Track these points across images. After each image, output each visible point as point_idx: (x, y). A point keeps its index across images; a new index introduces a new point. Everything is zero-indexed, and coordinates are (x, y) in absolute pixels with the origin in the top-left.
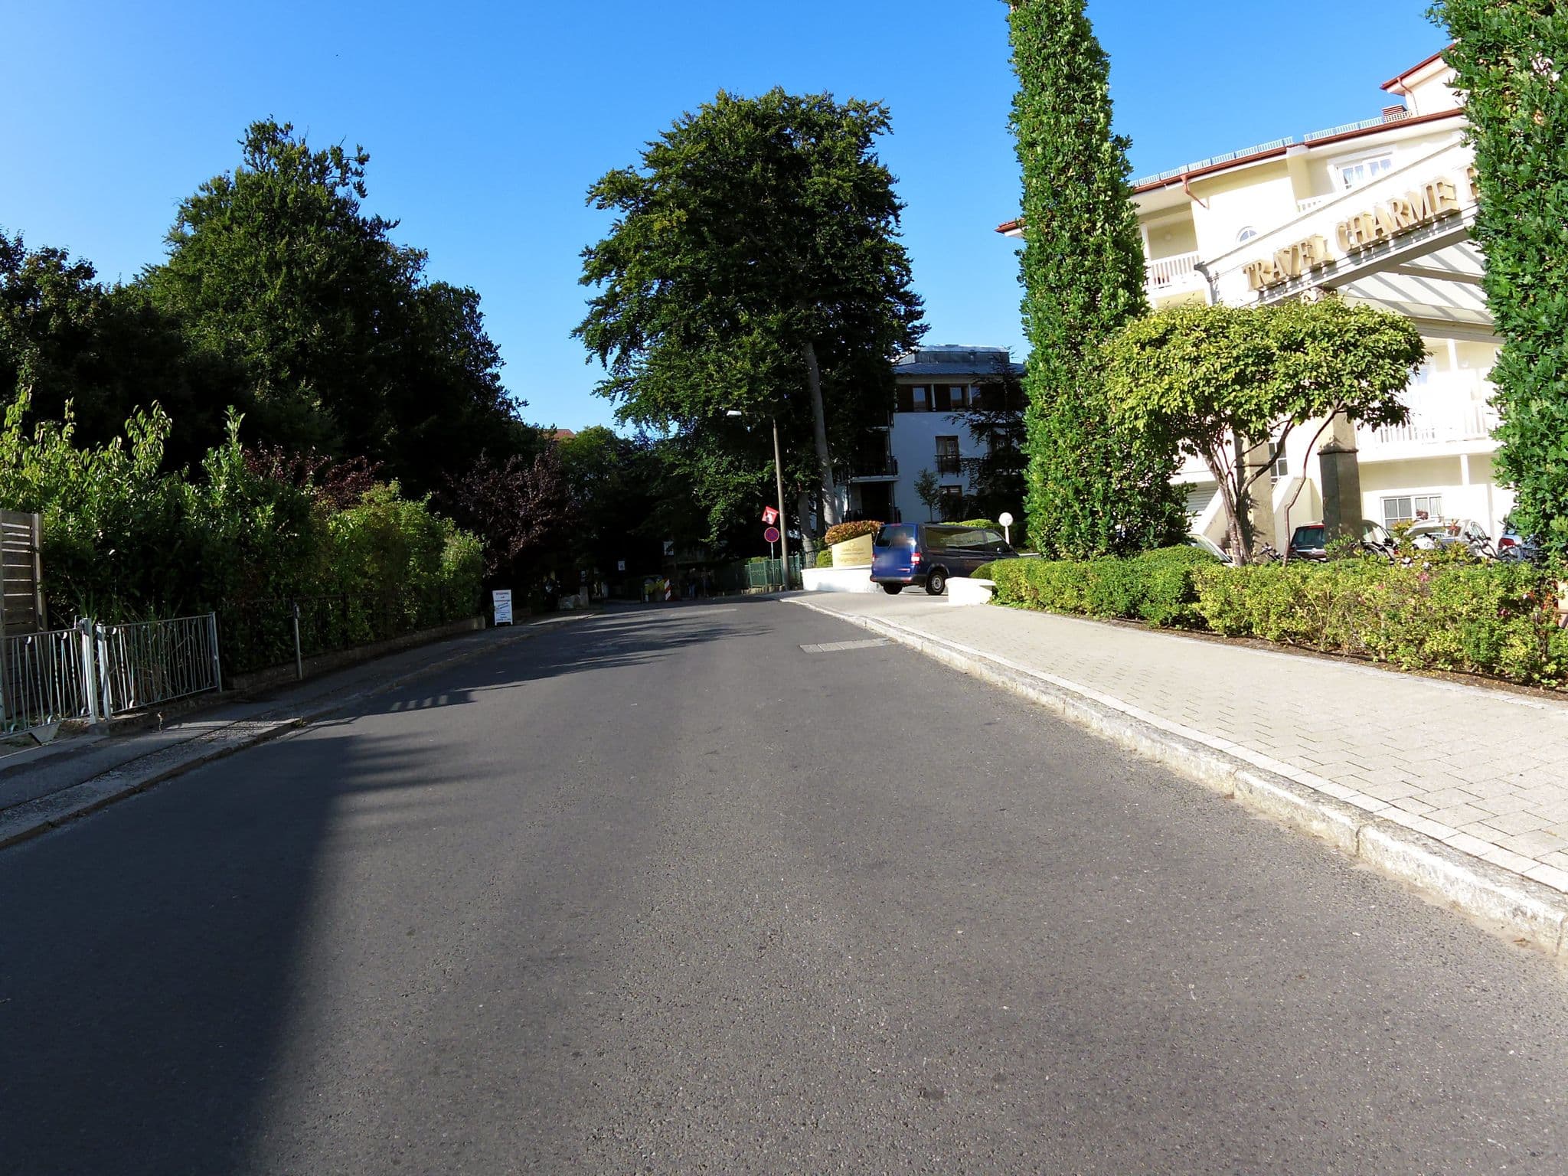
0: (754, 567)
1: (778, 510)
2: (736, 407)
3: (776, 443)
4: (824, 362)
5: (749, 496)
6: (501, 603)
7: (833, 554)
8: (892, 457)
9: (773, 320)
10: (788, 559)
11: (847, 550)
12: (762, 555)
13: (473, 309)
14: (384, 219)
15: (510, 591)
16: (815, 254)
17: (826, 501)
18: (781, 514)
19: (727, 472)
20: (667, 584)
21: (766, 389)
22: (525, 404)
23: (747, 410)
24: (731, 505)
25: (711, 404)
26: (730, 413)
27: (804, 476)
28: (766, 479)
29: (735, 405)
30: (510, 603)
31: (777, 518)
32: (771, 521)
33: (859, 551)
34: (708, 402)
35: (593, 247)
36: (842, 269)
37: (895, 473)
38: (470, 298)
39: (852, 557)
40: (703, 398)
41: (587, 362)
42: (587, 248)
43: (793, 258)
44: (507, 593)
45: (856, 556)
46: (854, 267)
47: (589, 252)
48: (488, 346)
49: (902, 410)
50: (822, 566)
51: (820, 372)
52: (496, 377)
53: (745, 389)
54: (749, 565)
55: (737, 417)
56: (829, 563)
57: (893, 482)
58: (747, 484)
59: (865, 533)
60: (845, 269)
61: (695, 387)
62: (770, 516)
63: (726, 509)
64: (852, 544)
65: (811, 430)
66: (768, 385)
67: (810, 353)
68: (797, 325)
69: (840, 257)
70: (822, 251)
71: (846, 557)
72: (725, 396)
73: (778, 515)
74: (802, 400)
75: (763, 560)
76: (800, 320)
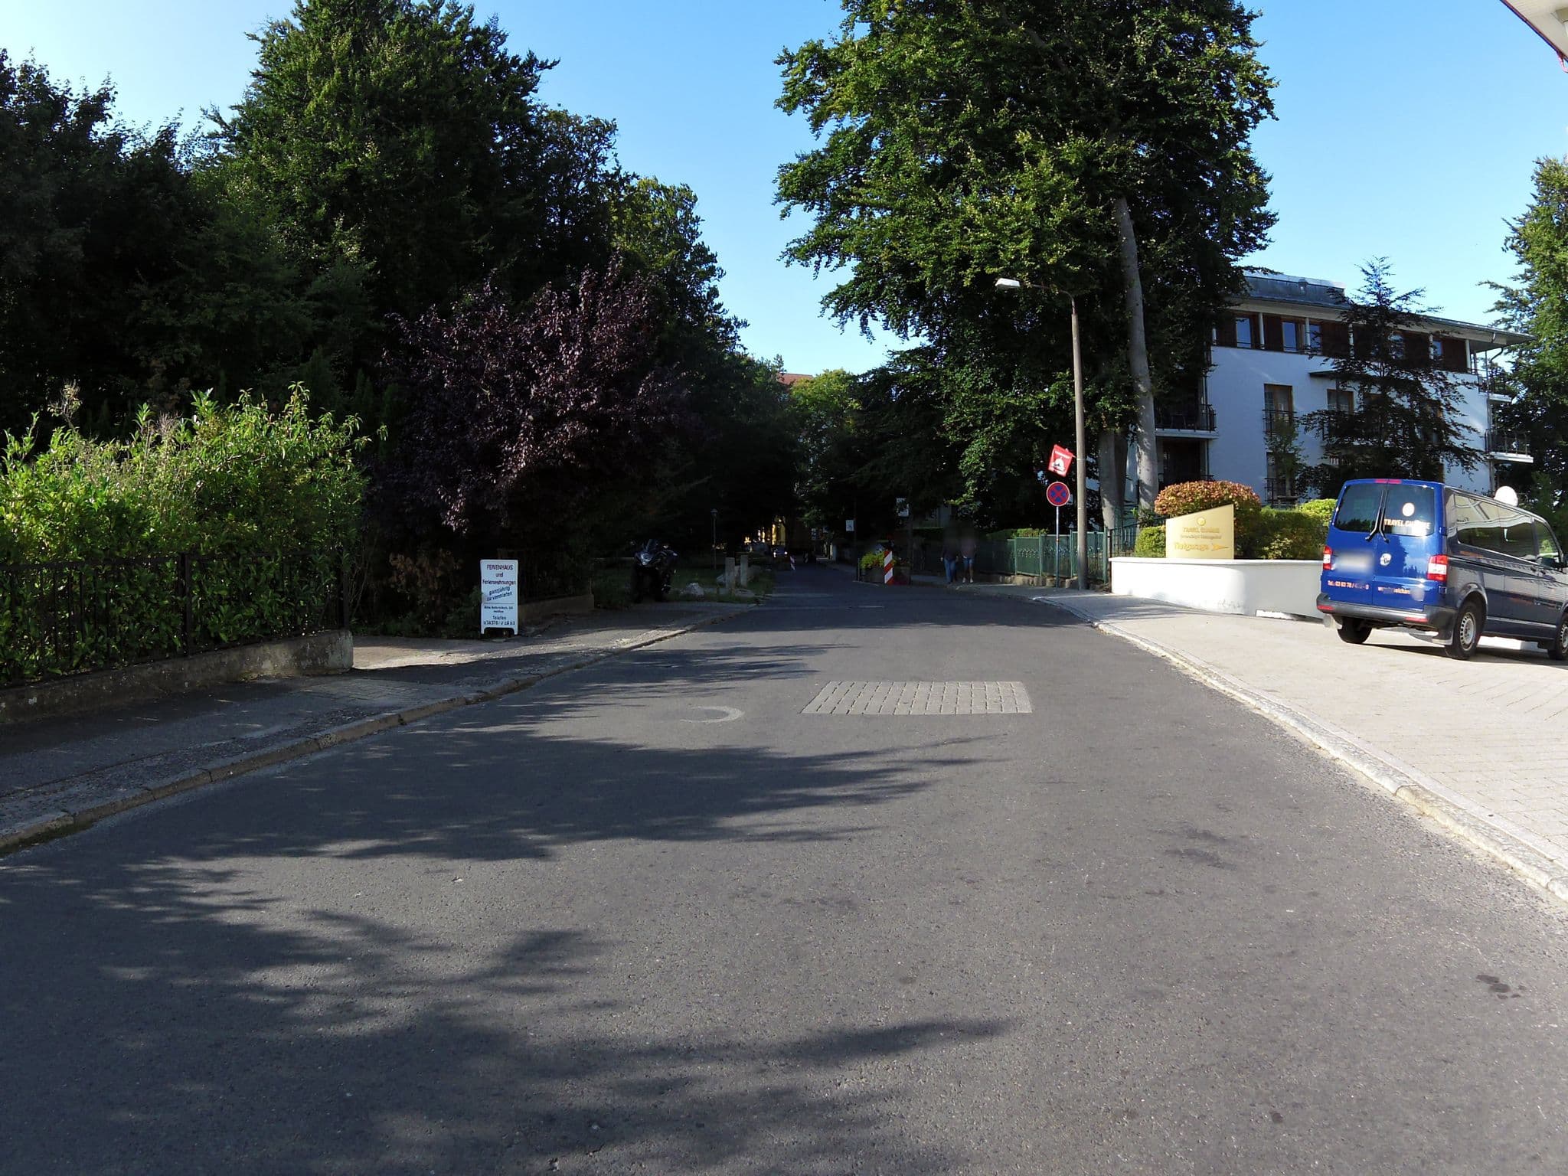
0: (1021, 543)
1: (1073, 451)
2: (1009, 274)
3: (1075, 338)
4: (1142, 229)
5: (1025, 429)
6: (497, 587)
7: (1168, 536)
8: (1208, 406)
9: (1072, 148)
10: (1086, 536)
11: (1192, 530)
12: (1035, 526)
13: (688, 212)
14: (540, 58)
15: (515, 563)
16: (1132, 64)
17: (1143, 448)
18: (1079, 460)
19: (988, 389)
20: (889, 559)
21: (1061, 250)
22: (745, 324)
23: (1031, 279)
24: (994, 444)
25: (969, 266)
26: (1002, 282)
27: (1112, 404)
28: (1052, 403)
29: (1007, 270)
30: (514, 589)
31: (1072, 467)
32: (1062, 471)
33: (1212, 534)
34: (964, 261)
35: (794, 50)
36: (1173, 89)
37: (1212, 428)
38: (683, 198)
39: (1200, 542)
40: (955, 255)
41: (784, 216)
42: (785, 51)
43: (1096, 68)
44: (511, 568)
45: (1207, 542)
46: (1191, 89)
47: (788, 58)
48: (703, 255)
49: (1221, 343)
50: (1144, 554)
51: (1138, 243)
52: (714, 292)
53: (1026, 243)
54: (1015, 539)
55: (1012, 290)
56: (1158, 548)
57: (1208, 440)
58: (1022, 409)
59: (1223, 502)
60: (1177, 91)
61: (943, 240)
62: (1060, 462)
63: (988, 450)
64: (1201, 521)
65: (1124, 333)
66: (1063, 243)
67: (1124, 213)
68: (1106, 166)
69: (1169, 71)
70: (1142, 58)
71: (1193, 542)
72: (992, 257)
73: (1074, 460)
74: (1112, 280)
75: (1038, 535)
76: (1109, 161)
